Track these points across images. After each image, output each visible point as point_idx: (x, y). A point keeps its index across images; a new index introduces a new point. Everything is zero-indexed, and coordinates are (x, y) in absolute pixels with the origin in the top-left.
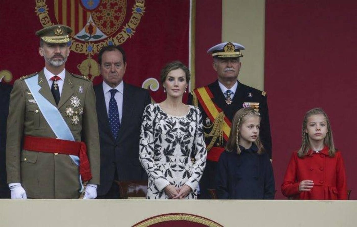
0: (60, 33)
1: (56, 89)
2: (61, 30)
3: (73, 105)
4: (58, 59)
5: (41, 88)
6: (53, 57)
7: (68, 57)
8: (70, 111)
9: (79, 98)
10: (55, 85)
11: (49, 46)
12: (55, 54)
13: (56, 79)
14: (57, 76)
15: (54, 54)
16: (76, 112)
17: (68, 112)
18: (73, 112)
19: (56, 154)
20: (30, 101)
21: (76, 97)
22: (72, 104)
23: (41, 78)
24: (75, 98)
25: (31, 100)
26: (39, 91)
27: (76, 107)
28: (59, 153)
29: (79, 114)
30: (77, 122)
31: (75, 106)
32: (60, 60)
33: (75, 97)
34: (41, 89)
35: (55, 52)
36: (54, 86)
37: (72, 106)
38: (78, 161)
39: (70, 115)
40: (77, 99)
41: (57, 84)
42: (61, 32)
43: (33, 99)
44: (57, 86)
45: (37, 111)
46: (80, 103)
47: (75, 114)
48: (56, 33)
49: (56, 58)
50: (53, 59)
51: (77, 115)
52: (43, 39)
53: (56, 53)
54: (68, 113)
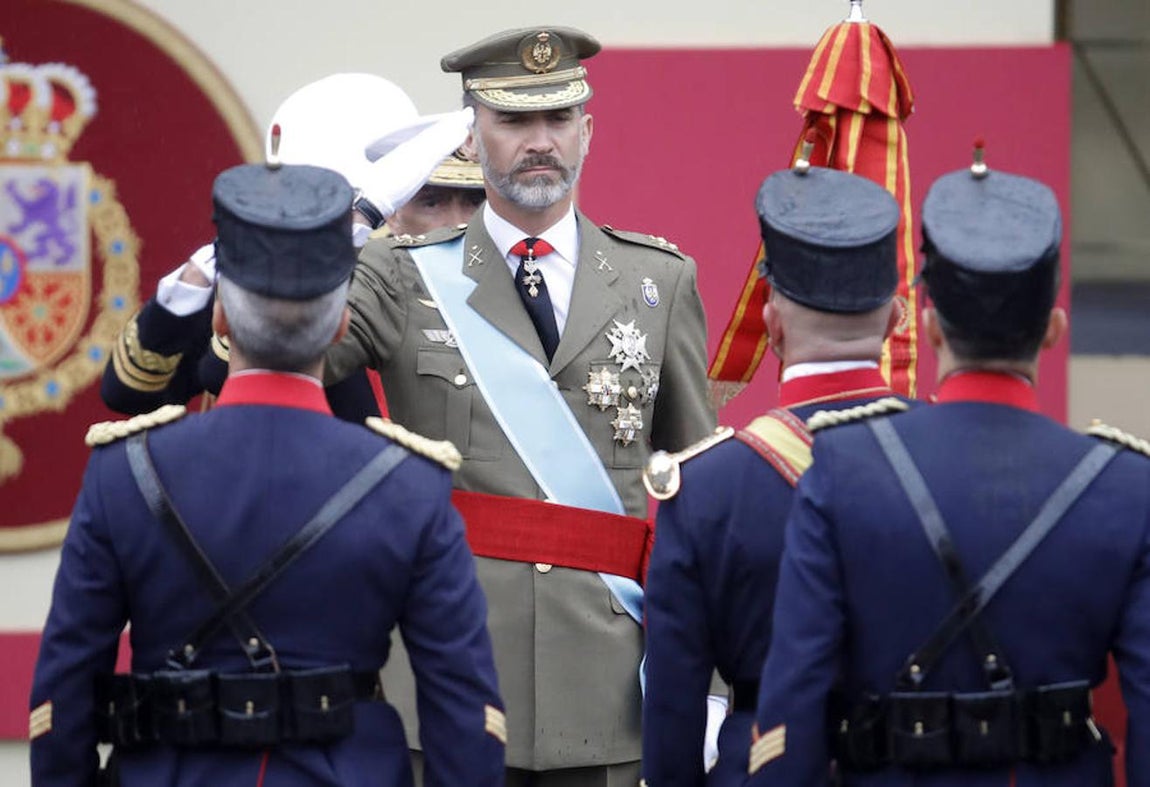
0: (547, 62)
1: (534, 291)
2: (553, 51)
3: (619, 359)
4: (542, 175)
5: (475, 285)
6: (521, 171)
7: (587, 158)
8: (603, 384)
9: (642, 327)
10: (532, 277)
11: (504, 122)
12: (527, 156)
13: (531, 251)
14: (539, 237)
15: (522, 156)
16: (632, 391)
17: (594, 388)
18: (616, 389)
19: (541, 567)
20: (434, 335)
21: (632, 325)
22: (615, 357)
23: (475, 248)
24: (628, 329)
25: (435, 332)
26: (469, 298)
27: (632, 368)
28: (553, 566)
29: (644, 400)
30: (636, 430)
31: (627, 363)
32: (548, 182)
33: (626, 324)
34: (476, 291)
35: (530, 146)
36: (527, 280)
37: (614, 364)
38: (639, 604)
39: (606, 401)
40: (637, 332)
41: (537, 273)
42: (552, 57)
43: (446, 327)
44: (538, 279)
45: (460, 380)
46: (648, 351)
47: (625, 400)
48: (529, 65)
49: (535, 173)
50: (522, 176)
51: (637, 401)
52: (474, 90)
53: (531, 151)
54: (598, 394)
